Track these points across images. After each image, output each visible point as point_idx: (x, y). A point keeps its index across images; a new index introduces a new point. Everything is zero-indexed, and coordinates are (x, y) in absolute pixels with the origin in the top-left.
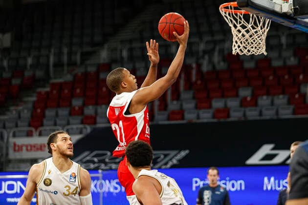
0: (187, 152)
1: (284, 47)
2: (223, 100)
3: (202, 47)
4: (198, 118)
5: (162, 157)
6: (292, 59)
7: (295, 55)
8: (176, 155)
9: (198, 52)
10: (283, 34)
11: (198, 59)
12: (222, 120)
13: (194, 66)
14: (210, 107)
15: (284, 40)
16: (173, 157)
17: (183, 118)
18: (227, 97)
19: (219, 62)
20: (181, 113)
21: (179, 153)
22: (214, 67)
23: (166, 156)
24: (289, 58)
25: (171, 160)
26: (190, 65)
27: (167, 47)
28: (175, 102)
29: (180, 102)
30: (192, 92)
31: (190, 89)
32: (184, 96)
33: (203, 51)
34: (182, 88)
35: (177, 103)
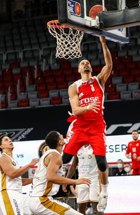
0: (32, 129)
1: (100, 51)
2: (57, 91)
3: (41, 53)
4: (40, 105)
5: (14, 133)
8: (24, 132)
9: (39, 57)
10: (99, 42)
11: (38, 62)
12: (56, 105)
13: (36, 67)
14: (48, 96)
15: (99, 46)
16: (22, 133)
17: (28, 105)
18: (60, 89)
19: (53, 64)
20: (27, 102)
21: (26, 130)
22: (50, 67)
23: (16, 132)
25: (20, 135)
26: (33, 67)
27: (16, 54)
28: (22, 94)
29: (26, 94)
30: (34, 86)
31: (33, 84)
32: (29, 88)
33: (42, 56)
34: (27, 84)
35: (24, 94)
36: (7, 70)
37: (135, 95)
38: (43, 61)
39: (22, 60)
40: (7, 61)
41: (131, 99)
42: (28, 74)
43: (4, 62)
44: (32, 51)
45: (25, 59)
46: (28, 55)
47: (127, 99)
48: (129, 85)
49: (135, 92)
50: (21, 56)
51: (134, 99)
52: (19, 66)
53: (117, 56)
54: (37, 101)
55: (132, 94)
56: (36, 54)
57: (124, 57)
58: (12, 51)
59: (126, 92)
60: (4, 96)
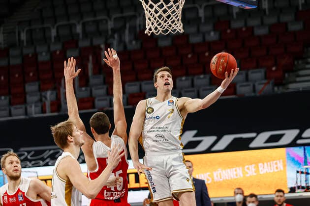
1: (203, 21)
2: (138, 83)
3: (110, 25)
4: (111, 105)
6: (212, 33)
7: (215, 30)
9: (107, 31)
10: (201, 6)
11: (107, 39)
13: (102, 46)
15: (201, 13)
17: (93, 107)
18: (142, 80)
19: (130, 42)
20: (90, 101)
22: (125, 47)
24: (209, 33)
26: (99, 46)
27: (71, 27)
28: (83, 89)
29: (89, 89)
30: (102, 76)
31: (100, 73)
32: (93, 81)
33: (112, 29)
34: (90, 73)
35: (86, 90)
36: (58, 52)
37: (259, 87)
38: (114, 38)
39: (81, 36)
40: (58, 38)
41: (253, 94)
42: (91, 58)
43: (53, 40)
44: (97, 23)
45: (85, 34)
46: (91, 28)
47: (247, 95)
48: (250, 72)
49: (260, 84)
50: (79, 29)
51: (258, 95)
52: (77, 46)
53: (229, 28)
54: (106, 100)
55: (254, 86)
56: (102, 27)
57: (241, 29)
58: (65, 22)
59: (245, 84)
60: (55, 93)
